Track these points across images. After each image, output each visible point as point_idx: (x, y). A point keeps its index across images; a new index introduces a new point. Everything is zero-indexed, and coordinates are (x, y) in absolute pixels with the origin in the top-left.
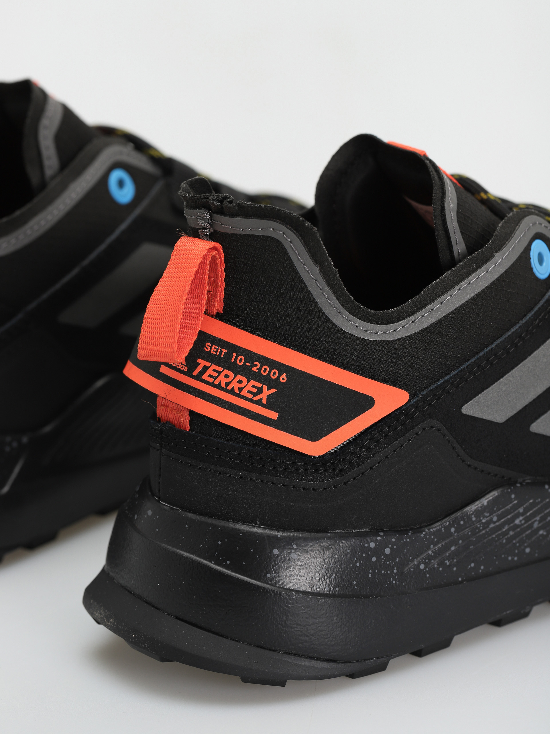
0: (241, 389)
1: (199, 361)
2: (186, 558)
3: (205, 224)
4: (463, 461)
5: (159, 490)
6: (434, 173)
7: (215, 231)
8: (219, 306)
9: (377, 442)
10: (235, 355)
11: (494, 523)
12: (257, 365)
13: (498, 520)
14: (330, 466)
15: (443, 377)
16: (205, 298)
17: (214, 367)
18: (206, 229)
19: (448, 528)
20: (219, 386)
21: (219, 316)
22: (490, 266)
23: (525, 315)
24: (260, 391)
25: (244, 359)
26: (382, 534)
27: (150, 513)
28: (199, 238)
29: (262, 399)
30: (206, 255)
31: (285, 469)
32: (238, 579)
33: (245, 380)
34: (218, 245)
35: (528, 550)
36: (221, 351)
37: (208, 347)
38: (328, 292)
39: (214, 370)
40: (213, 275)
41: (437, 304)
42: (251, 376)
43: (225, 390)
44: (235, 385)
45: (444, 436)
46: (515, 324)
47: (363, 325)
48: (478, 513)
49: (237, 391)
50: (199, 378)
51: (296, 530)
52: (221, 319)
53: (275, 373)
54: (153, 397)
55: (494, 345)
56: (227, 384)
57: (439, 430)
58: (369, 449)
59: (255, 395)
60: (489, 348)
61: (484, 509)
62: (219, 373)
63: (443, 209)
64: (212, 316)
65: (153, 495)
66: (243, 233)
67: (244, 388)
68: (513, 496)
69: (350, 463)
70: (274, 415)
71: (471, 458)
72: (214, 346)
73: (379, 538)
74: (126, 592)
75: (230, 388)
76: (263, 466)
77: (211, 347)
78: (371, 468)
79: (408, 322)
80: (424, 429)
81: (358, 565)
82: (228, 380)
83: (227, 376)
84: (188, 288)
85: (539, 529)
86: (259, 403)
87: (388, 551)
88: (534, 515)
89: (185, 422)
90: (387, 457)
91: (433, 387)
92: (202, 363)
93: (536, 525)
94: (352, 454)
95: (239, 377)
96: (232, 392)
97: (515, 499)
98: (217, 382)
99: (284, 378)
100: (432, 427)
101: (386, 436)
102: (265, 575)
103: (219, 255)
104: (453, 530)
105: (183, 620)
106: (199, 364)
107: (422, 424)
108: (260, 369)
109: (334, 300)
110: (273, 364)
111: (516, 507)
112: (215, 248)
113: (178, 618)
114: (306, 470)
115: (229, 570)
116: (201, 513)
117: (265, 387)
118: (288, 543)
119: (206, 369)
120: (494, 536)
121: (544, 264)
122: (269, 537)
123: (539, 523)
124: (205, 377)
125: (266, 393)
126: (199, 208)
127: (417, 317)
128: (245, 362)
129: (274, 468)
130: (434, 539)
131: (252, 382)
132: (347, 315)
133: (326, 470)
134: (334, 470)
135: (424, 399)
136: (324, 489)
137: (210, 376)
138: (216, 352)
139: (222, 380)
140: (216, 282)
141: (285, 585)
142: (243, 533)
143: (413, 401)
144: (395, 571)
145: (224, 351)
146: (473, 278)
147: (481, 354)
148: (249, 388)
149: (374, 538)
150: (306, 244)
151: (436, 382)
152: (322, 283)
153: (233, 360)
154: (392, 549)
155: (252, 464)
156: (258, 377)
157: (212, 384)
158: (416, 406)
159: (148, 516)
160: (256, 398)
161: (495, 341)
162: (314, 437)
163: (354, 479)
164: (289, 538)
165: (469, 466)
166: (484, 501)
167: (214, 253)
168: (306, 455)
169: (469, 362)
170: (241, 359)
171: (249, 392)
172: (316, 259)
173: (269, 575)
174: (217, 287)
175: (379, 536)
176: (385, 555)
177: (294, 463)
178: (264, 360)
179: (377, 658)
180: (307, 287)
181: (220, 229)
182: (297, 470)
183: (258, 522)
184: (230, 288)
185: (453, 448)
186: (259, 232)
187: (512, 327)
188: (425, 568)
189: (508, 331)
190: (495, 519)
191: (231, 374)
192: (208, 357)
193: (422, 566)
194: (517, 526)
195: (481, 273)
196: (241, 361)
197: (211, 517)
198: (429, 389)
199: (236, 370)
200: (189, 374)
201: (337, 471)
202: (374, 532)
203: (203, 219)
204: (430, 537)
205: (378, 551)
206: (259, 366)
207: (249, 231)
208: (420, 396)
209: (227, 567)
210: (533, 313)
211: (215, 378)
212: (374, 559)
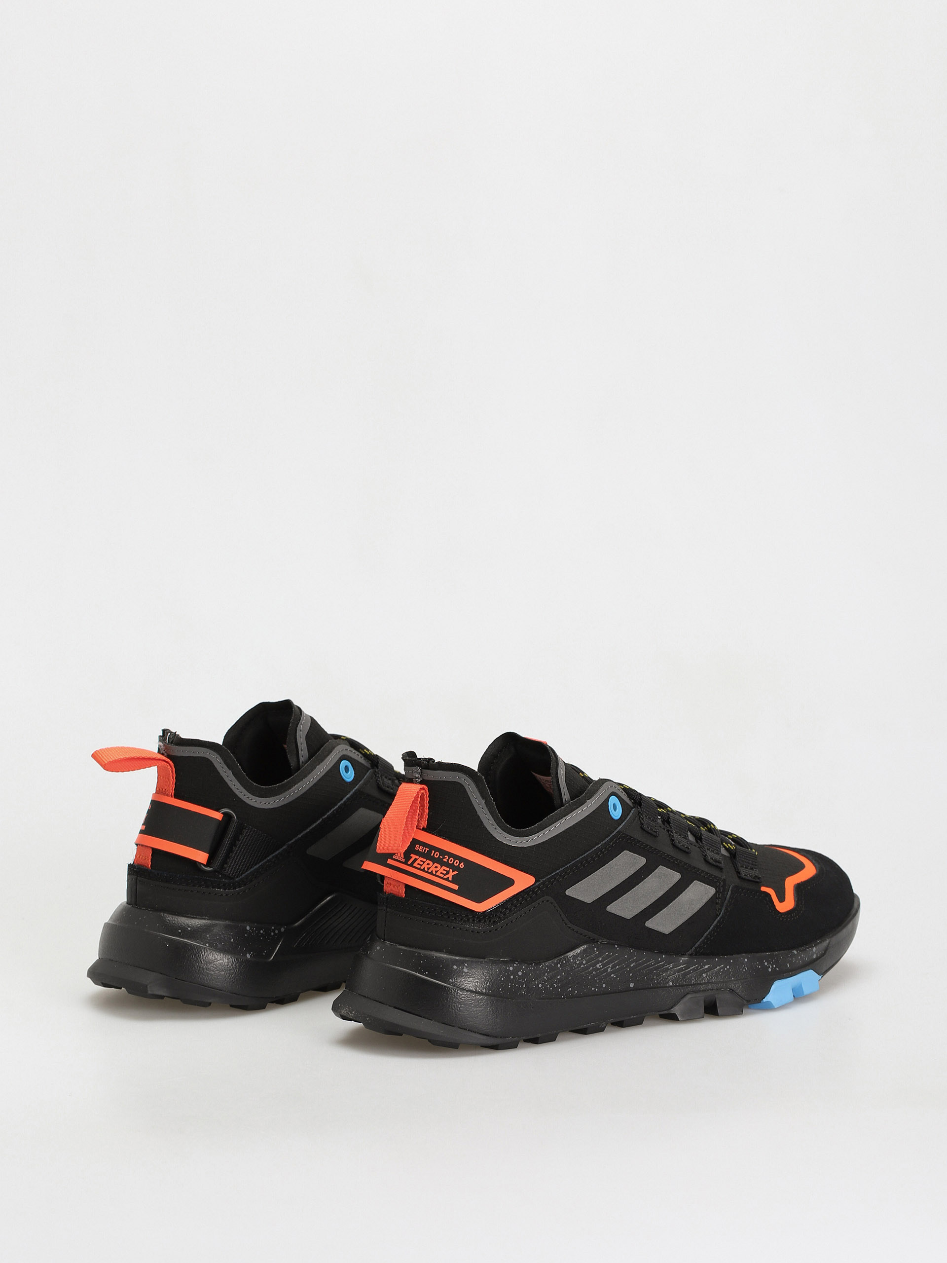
0: (436, 872)
1: (412, 855)
2: (401, 971)
3: (417, 776)
4: (566, 924)
5: (384, 935)
6: (551, 753)
7: (423, 780)
8: (424, 824)
9: (516, 906)
10: (433, 851)
11: (584, 965)
12: (446, 858)
13: (586, 963)
14: (487, 919)
15: (555, 871)
16: (417, 817)
17: (421, 859)
18: (418, 778)
19: (556, 964)
20: (423, 870)
21: (424, 829)
22: (584, 807)
23: (605, 839)
24: (448, 872)
25: (439, 854)
26: (517, 963)
27: (378, 948)
28: (413, 783)
29: (449, 877)
30: (418, 792)
31: (461, 920)
32: (432, 982)
33: (439, 866)
34: (425, 787)
35: (604, 986)
36: (425, 850)
37: (417, 847)
38: (489, 816)
39: (421, 861)
40: (422, 806)
41: (552, 828)
42: (442, 864)
43: (427, 872)
44: (433, 869)
45: (555, 907)
46: (598, 844)
47: (509, 837)
48: (574, 957)
49: (434, 873)
50: (411, 865)
51: (466, 956)
52: (426, 831)
53: (457, 863)
54: (382, 878)
55: (586, 855)
56: (429, 869)
57: (552, 903)
58: (510, 910)
59: (445, 875)
60: (583, 856)
61: (578, 955)
62: (424, 862)
63: (557, 773)
64: (420, 829)
65: (380, 939)
66: (440, 780)
67: (430, 868)
68: (595, 949)
69: (499, 918)
70: (456, 887)
71: (571, 922)
72: (421, 847)
73: (515, 965)
74: (362, 997)
75: (430, 871)
76: (449, 917)
77: (419, 848)
78: (512, 922)
79: (535, 837)
80: (543, 902)
81: (503, 979)
82: (429, 866)
83: (428, 864)
84: (408, 810)
85: (611, 973)
86: (447, 879)
87: (520, 973)
88: (608, 963)
89: (402, 892)
90: (521, 916)
91: (549, 877)
92: (414, 857)
93: (609, 970)
94: (501, 912)
95: (436, 864)
96: (431, 873)
97: (597, 951)
98: (422, 868)
99: (462, 866)
100: (548, 901)
101: (521, 903)
102: (449, 980)
103: (426, 793)
104: (559, 966)
105: (398, 1009)
106: (412, 857)
107: (541, 899)
108: (448, 860)
109: (492, 821)
110: (456, 857)
111: (597, 956)
112: (423, 789)
113: (395, 1008)
114: (474, 920)
115: (427, 977)
116: (410, 946)
117: (451, 870)
118: (462, 963)
119: (416, 860)
120: (583, 973)
121: (617, 811)
122: (451, 959)
123: (611, 969)
124: (415, 865)
125: (452, 874)
126: (414, 766)
127: (541, 834)
128: (439, 856)
129: (455, 918)
130: (547, 970)
131: (444, 868)
132: (499, 830)
133: (485, 921)
134: (490, 921)
135: (544, 883)
136: (484, 932)
137: (418, 864)
138: (422, 850)
139: (425, 866)
140: (423, 809)
141: (461, 986)
142: (436, 957)
143: (537, 884)
144: (524, 986)
145: (427, 849)
146: (574, 814)
147: (578, 859)
148: (441, 870)
149: (512, 965)
150: (477, 786)
151: (551, 874)
152: (486, 810)
153: (432, 855)
154: (522, 972)
155: (442, 916)
156: (447, 864)
157: (419, 869)
158: (538, 887)
159: (377, 950)
160: (445, 877)
161: (586, 852)
162: (479, 901)
163: (502, 927)
164: (463, 960)
165: (569, 928)
166: (578, 950)
167: (423, 791)
168: (474, 911)
169: (571, 864)
170: (437, 854)
171: (441, 873)
172: (483, 796)
173: (451, 980)
174: (424, 812)
175: (515, 964)
176: (519, 976)
177: (467, 916)
178: (451, 855)
179: (512, 1037)
180: (477, 813)
181: (426, 778)
182: (468, 920)
183: (444, 951)
184: (431, 813)
185: (560, 915)
186: (451, 779)
187: (597, 845)
188: (542, 987)
189: (594, 847)
190: (584, 962)
191: (431, 863)
192: (418, 853)
193: (540, 986)
194: (598, 969)
195: (579, 811)
196: (437, 855)
197: (416, 948)
198: (546, 878)
199: (434, 860)
200: (406, 863)
201: (492, 922)
202: (512, 961)
203: (416, 772)
204: (545, 968)
205: (514, 973)
206: (448, 858)
207: (444, 779)
208: (541, 881)
209: (426, 975)
210: (609, 838)
211: (421, 865)
212: (512, 977)
